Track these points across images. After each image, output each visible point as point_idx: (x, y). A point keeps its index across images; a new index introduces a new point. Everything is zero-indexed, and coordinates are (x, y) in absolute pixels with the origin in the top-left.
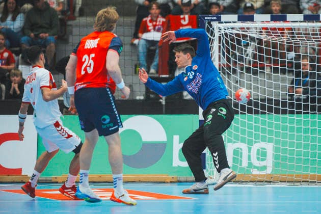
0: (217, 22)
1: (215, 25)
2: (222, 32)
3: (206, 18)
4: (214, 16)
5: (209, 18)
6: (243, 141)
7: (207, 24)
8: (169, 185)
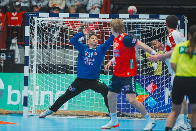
0: (37, 17)
1: (35, 18)
2: (40, 23)
3: (30, 14)
4: (35, 14)
5: (31, 15)
6: (50, 90)
7: (30, 18)
8: (4, 116)
